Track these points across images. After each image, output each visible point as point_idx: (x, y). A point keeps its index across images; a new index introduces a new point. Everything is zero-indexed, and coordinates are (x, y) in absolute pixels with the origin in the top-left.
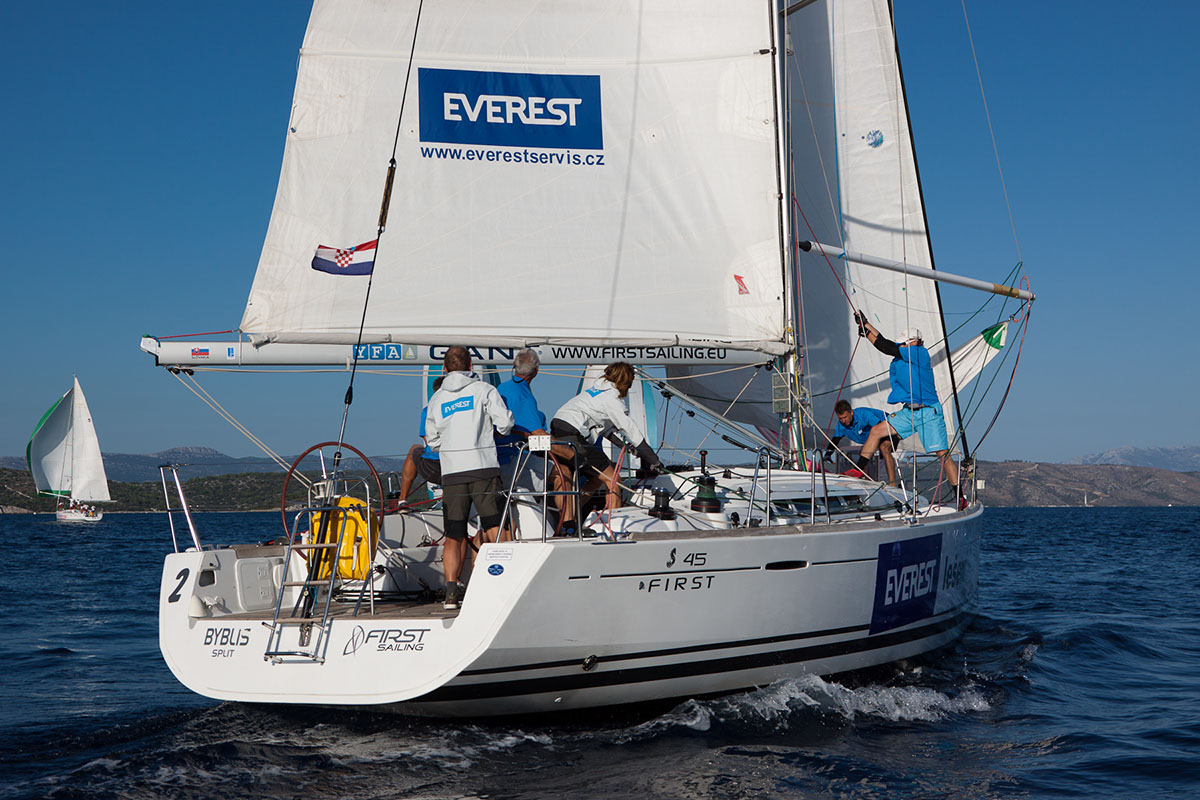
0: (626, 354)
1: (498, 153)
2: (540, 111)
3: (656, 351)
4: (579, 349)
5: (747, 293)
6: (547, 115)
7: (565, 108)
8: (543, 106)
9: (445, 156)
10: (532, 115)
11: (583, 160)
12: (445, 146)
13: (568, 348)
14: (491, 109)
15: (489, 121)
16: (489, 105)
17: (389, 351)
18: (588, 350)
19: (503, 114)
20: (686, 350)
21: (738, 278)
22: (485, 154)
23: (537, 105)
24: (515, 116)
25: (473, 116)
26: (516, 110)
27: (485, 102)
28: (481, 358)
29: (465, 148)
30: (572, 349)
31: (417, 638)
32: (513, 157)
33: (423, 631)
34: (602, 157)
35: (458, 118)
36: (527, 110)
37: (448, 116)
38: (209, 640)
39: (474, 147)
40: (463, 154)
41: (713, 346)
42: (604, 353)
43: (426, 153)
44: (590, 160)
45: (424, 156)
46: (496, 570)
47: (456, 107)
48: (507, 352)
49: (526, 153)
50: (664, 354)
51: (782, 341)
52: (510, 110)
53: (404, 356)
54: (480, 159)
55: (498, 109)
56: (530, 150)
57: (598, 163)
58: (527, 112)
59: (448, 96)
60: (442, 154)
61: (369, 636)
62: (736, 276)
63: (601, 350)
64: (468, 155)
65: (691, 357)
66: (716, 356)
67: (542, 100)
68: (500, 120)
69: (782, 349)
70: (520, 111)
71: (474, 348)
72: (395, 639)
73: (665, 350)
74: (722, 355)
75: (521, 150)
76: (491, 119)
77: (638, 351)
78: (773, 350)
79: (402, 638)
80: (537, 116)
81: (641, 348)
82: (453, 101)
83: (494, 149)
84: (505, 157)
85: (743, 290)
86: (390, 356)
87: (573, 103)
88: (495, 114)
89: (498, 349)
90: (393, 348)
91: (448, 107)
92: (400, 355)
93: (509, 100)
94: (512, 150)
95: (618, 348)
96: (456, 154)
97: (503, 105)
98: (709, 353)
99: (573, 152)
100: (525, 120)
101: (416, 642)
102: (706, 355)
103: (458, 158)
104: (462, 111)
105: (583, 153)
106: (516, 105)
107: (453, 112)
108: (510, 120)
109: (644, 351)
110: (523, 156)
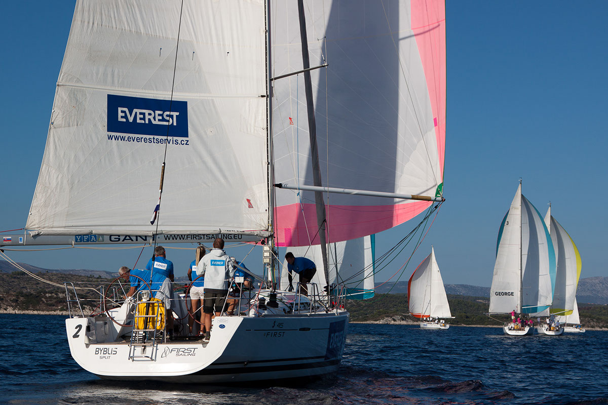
0: (197, 238)
1: (141, 138)
2: (161, 118)
3: (211, 236)
4: (176, 236)
5: (253, 207)
6: (163, 120)
7: (171, 116)
8: (162, 115)
9: (118, 140)
10: (157, 120)
11: (179, 142)
12: (118, 134)
13: (171, 235)
14: (139, 116)
15: (138, 122)
16: (138, 114)
17: (91, 238)
18: (180, 236)
19: (144, 119)
20: (224, 235)
21: (248, 201)
22: (136, 138)
23: (159, 115)
24: (149, 119)
25: (131, 119)
26: (150, 117)
27: (136, 112)
28: (132, 240)
29: (126, 135)
30: (173, 236)
31: (192, 351)
32: (148, 141)
33: (195, 349)
34: (188, 141)
35: (124, 120)
36: (154, 117)
37: (120, 119)
38: (97, 352)
39: (131, 135)
40: (126, 139)
41: (236, 233)
42: (187, 237)
43: (110, 138)
44: (183, 142)
45: (109, 139)
46: (222, 326)
47: (123, 114)
48: (144, 238)
49: (154, 139)
50: (214, 237)
51: (267, 230)
52: (147, 117)
53: (98, 240)
54: (134, 141)
55: (142, 116)
56: (156, 137)
57: (186, 144)
58: (154, 118)
59: (120, 109)
60: (117, 138)
61: (172, 350)
62: (247, 199)
63: (186, 236)
64: (128, 139)
65: (226, 238)
66: (237, 238)
67: (161, 112)
68: (143, 122)
69: (267, 234)
70: (151, 117)
71: (129, 236)
72: (183, 352)
73: (215, 236)
74: (240, 238)
75: (152, 137)
76: (138, 121)
77: (202, 236)
78: (263, 235)
79: (186, 351)
80: (159, 120)
81: (204, 235)
82: (122, 112)
83: (140, 136)
84: (144, 140)
85: (250, 206)
86: (92, 240)
87: (175, 114)
88: (140, 119)
89: (140, 236)
90: (93, 237)
91: (120, 114)
92: (96, 240)
93: (147, 112)
94: (148, 137)
95: (193, 235)
96: (123, 139)
97: (144, 114)
98: (234, 237)
99: (175, 138)
100: (154, 122)
101: (192, 352)
102: (233, 237)
103: (124, 140)
104: (126, 117)
105: (179, 139)
106: (150, 114)
107: (122, 117)
108: (147, 122)
109: (205, 236)
110: (152, 140)
